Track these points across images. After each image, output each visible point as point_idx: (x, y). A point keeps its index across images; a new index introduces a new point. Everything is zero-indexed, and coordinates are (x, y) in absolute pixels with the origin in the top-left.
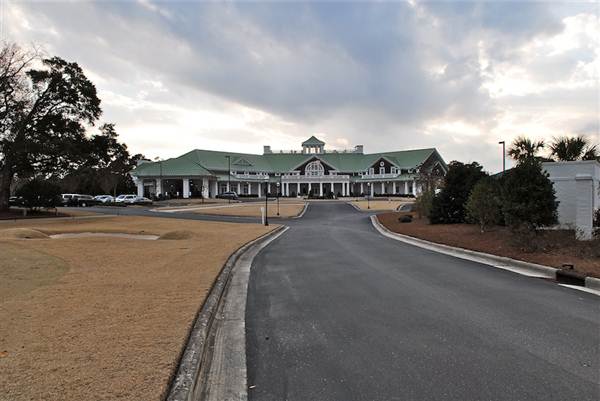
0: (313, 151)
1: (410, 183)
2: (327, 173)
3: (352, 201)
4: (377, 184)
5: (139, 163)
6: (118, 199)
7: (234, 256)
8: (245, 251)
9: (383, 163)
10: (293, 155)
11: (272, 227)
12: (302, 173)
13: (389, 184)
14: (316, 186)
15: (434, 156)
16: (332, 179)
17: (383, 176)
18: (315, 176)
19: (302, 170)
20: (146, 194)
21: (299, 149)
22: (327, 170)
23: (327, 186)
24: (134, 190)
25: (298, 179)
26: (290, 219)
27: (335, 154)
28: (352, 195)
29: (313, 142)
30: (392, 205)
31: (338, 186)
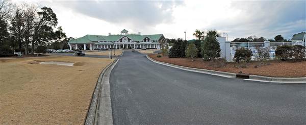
0: (124, 34)
1: (156, 44)
2: (129, 41)
3: (138, 50)
4: (146, 45)
5: (71, 39)
6: (64, 51)
7: (102, 75)
8: (105, 71)
9: (147, 38)
10: (118, 35)
11: (113, 59)
12: (121, 41)
13: (149, 45)
14: (125, 45)
15: (162, 37)
16: (131, 43)
17: (147, 42)
18: (125, 42)
19: (121, 40)
20: (73, 49)
21: (120, 34)
22: (129, 40)
23: (129, 45)
24: (69, 48)
25: (120, 43)
26: (119, 56)
27: (132, 35)
28: (137, 48)
29: (125, 31)
30: (151, 52)
31: (133, 45)
